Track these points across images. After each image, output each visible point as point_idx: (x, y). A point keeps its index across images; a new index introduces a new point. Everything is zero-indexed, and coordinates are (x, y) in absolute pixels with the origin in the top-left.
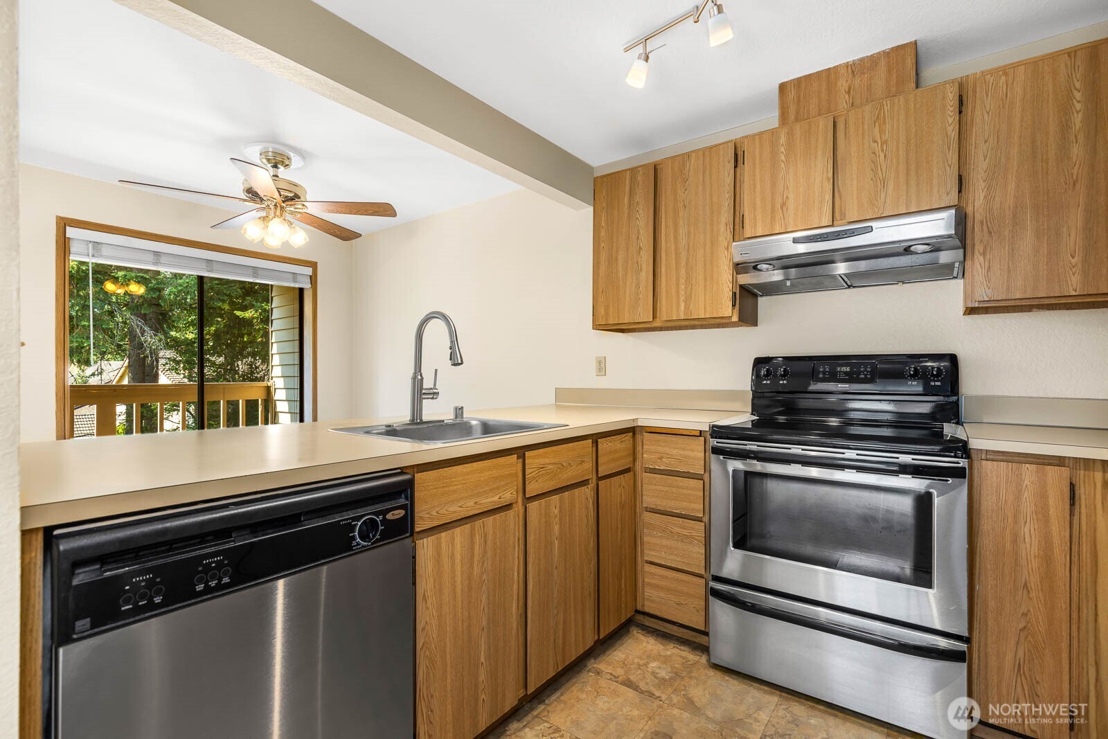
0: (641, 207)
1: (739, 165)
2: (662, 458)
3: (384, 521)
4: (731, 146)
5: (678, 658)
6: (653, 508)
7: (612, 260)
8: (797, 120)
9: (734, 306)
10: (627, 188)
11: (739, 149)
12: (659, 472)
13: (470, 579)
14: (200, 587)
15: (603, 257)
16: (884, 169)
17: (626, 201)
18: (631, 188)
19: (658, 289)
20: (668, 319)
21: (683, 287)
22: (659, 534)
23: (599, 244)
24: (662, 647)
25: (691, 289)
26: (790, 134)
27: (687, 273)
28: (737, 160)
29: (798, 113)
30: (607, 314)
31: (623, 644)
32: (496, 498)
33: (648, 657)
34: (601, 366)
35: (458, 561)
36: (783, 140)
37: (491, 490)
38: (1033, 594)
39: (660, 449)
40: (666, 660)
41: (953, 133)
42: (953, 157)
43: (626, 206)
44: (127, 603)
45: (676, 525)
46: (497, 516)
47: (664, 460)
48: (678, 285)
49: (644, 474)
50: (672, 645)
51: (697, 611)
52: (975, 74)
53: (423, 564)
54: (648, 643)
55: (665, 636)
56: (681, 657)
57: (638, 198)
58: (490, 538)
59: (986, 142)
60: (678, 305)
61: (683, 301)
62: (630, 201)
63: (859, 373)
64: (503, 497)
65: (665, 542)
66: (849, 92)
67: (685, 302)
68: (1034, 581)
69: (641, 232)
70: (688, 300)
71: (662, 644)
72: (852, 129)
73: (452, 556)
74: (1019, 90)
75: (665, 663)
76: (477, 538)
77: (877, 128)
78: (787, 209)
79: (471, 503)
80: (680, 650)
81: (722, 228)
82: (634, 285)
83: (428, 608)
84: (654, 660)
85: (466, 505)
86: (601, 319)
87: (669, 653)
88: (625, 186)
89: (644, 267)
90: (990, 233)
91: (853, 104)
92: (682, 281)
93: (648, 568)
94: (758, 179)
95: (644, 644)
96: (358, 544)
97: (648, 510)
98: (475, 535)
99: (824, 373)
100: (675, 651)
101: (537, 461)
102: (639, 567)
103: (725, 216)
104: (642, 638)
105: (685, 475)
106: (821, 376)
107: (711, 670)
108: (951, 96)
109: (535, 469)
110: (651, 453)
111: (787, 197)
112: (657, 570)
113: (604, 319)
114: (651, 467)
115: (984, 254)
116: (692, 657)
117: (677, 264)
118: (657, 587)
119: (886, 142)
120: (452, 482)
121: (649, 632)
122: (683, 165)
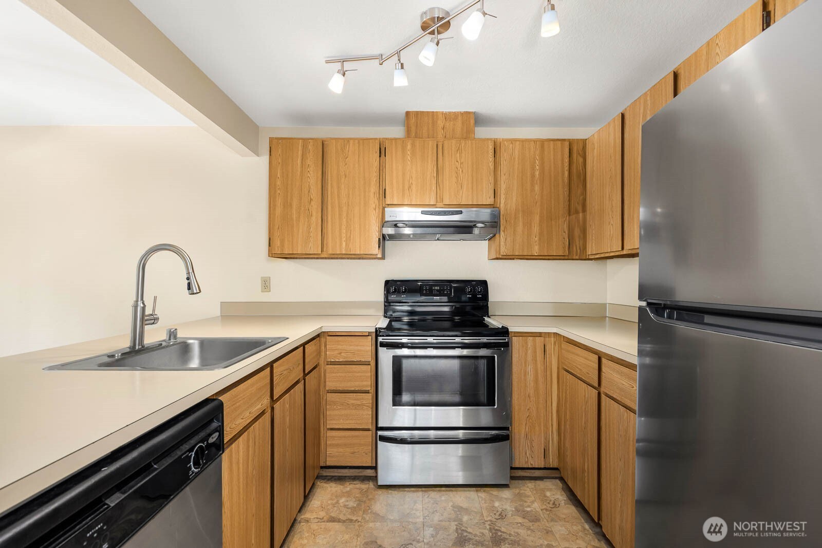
0: (311, 169)
1: (382, 156)
2: (341, 353)
4: (377, 142)
5: (356, 490)
6: (334, 390)
7: (287, 205)
8: (416, 137)
9: (379, 247)
10: (300, 153)
11: (382, 145)
12: (338, 363)
13: (247, 478)
15: (279, 201)
16: (462, 178)
17: (299, 161)
18: (303, 152)
19: (325, 231)
20: (333, 253)
21: (344, 231)
22: (339, 407)
23: (275, 191)
24: (342, 487)
25: (351, 233)
26: (413, 145)
27: (347, 222)
28: (382, 152)
29: (416, 132)
30: (282, 245)
31: (314, 494)
32: (260, 405)
33: (336, 497)
34: (266, 285)
35: (241, 464)
36: (409, 147)
37: (257, 399)
38: (532, 399)
39: (340, 347)
40: (348, 494)
41: (492, 167)
42: (492, 179)
43: (299, 166)
45: (351, 399)
46: (260, 420)
47: (342, 354)
48: (340, 229)
49: (327, 366)
50: (348, 483)
51: (366, 454)
52: (500, 139)
54: (331, 487)
55: (340, 479)
56: (357, 489)
57: (309, 162)
58: (257, 439)
59: (505, 175)
60: (341, 244)
61: (344, 241)
62: (302, 163)
63: (444, 290)
64: (263, 403)
65: (343, 412)
66: (443, 129)
67: (346, 241)
68: (532, 392)
69: (312, 187)
70: (348, 240)
71: (340, 485)
72: (446, 152)
73: (238, 462)
74: (517, 152)
75: (349, 496)
76: (251, 442)
77: (458, 155)
78: (412, 191)
79: (247, 413)
80: (354, 484)
81: (372, 195)
82: (306, 226)
83: (225, 513)
84: (341, 497)
85: (245, 417)
86: (277, 249)
87: (348, 489)
88: (298, 150)
89: (314, 214)
90: (506, 221)
91: (445, 137)
92: (344, 227)
93: (330, 433)
94: (394, 167)
95: (329, 489)
96: (193, 473)
97: (329, 391)
98: (249, 439)
99: (426, 290)
100: (352, 486)
101: (279, 369)
102: (322, 435)
103: (374, 188)
104: (325, 485)
105: (358, 363)
106: (424, 292)
107: (379, 490)
108: (491, 147)
109: (278, 377)
110: (334, 351)
111: (411, 183)
112: (337, 433)
113: (279, 249)
114: (333, 360)
115: (504, 231)
116: (364, 486)
117: (340, 215)
118: (338, 445)
119: (463, 163)
120: (238, 399)
121: (328, 480)
122: (344, 146)
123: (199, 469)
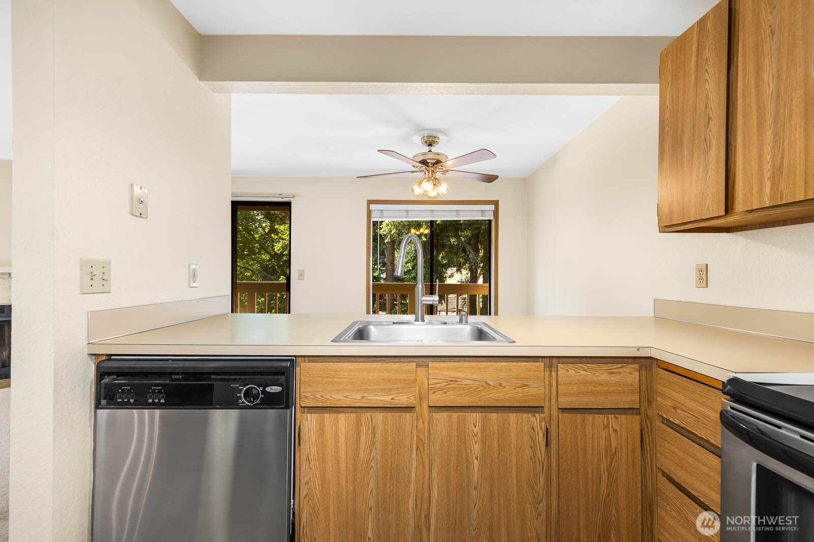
0: (710, 63)
3: (264, 392)
6: (666, 473)
12: (673, 427)
13: (355, 460)
14: (150, 401)
15: (667, 144)
17: (693, 63)
18: (699, 44)
19: (733, 168)
20: (746, 210)
21: (768, 157)
22: (674, 514)
23: (664, 131)
25: (780, 157)
27: (775, 134)
30: (671, 212)
32: (388, 398)
34: (703, 275)
35: (342, 440)
37: (382, 390)
39: (674, 395)
43: (693, 70)
44: (120, 398)
46: (389, 415)
48: (761, 156)
53: (307, 433)
57: (707, 54)
58: (379, 432)
60: (762, 186)
61: (769, 179)
62: (698, 62)
64: (396, 398)
67: (772, 179)
69: (711, 96)
70: (776, 176)
73: (336, 435)
76: (364, 428)
79: (358, 396)
83: (311, 469)
85: (351, 397)
86: (664, 219)
88: (692, 45)
92: (767, 148)
96: (243, 403)
98: (361, 425)
101: (446, 373)
109: (443, 381)
110: (664, 397)
113: (668, 218)
114: (664, 416)
120: (337, 375)
123: (252, 405)
